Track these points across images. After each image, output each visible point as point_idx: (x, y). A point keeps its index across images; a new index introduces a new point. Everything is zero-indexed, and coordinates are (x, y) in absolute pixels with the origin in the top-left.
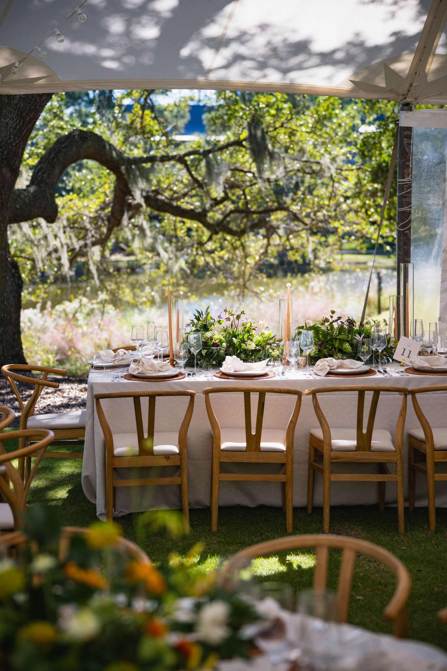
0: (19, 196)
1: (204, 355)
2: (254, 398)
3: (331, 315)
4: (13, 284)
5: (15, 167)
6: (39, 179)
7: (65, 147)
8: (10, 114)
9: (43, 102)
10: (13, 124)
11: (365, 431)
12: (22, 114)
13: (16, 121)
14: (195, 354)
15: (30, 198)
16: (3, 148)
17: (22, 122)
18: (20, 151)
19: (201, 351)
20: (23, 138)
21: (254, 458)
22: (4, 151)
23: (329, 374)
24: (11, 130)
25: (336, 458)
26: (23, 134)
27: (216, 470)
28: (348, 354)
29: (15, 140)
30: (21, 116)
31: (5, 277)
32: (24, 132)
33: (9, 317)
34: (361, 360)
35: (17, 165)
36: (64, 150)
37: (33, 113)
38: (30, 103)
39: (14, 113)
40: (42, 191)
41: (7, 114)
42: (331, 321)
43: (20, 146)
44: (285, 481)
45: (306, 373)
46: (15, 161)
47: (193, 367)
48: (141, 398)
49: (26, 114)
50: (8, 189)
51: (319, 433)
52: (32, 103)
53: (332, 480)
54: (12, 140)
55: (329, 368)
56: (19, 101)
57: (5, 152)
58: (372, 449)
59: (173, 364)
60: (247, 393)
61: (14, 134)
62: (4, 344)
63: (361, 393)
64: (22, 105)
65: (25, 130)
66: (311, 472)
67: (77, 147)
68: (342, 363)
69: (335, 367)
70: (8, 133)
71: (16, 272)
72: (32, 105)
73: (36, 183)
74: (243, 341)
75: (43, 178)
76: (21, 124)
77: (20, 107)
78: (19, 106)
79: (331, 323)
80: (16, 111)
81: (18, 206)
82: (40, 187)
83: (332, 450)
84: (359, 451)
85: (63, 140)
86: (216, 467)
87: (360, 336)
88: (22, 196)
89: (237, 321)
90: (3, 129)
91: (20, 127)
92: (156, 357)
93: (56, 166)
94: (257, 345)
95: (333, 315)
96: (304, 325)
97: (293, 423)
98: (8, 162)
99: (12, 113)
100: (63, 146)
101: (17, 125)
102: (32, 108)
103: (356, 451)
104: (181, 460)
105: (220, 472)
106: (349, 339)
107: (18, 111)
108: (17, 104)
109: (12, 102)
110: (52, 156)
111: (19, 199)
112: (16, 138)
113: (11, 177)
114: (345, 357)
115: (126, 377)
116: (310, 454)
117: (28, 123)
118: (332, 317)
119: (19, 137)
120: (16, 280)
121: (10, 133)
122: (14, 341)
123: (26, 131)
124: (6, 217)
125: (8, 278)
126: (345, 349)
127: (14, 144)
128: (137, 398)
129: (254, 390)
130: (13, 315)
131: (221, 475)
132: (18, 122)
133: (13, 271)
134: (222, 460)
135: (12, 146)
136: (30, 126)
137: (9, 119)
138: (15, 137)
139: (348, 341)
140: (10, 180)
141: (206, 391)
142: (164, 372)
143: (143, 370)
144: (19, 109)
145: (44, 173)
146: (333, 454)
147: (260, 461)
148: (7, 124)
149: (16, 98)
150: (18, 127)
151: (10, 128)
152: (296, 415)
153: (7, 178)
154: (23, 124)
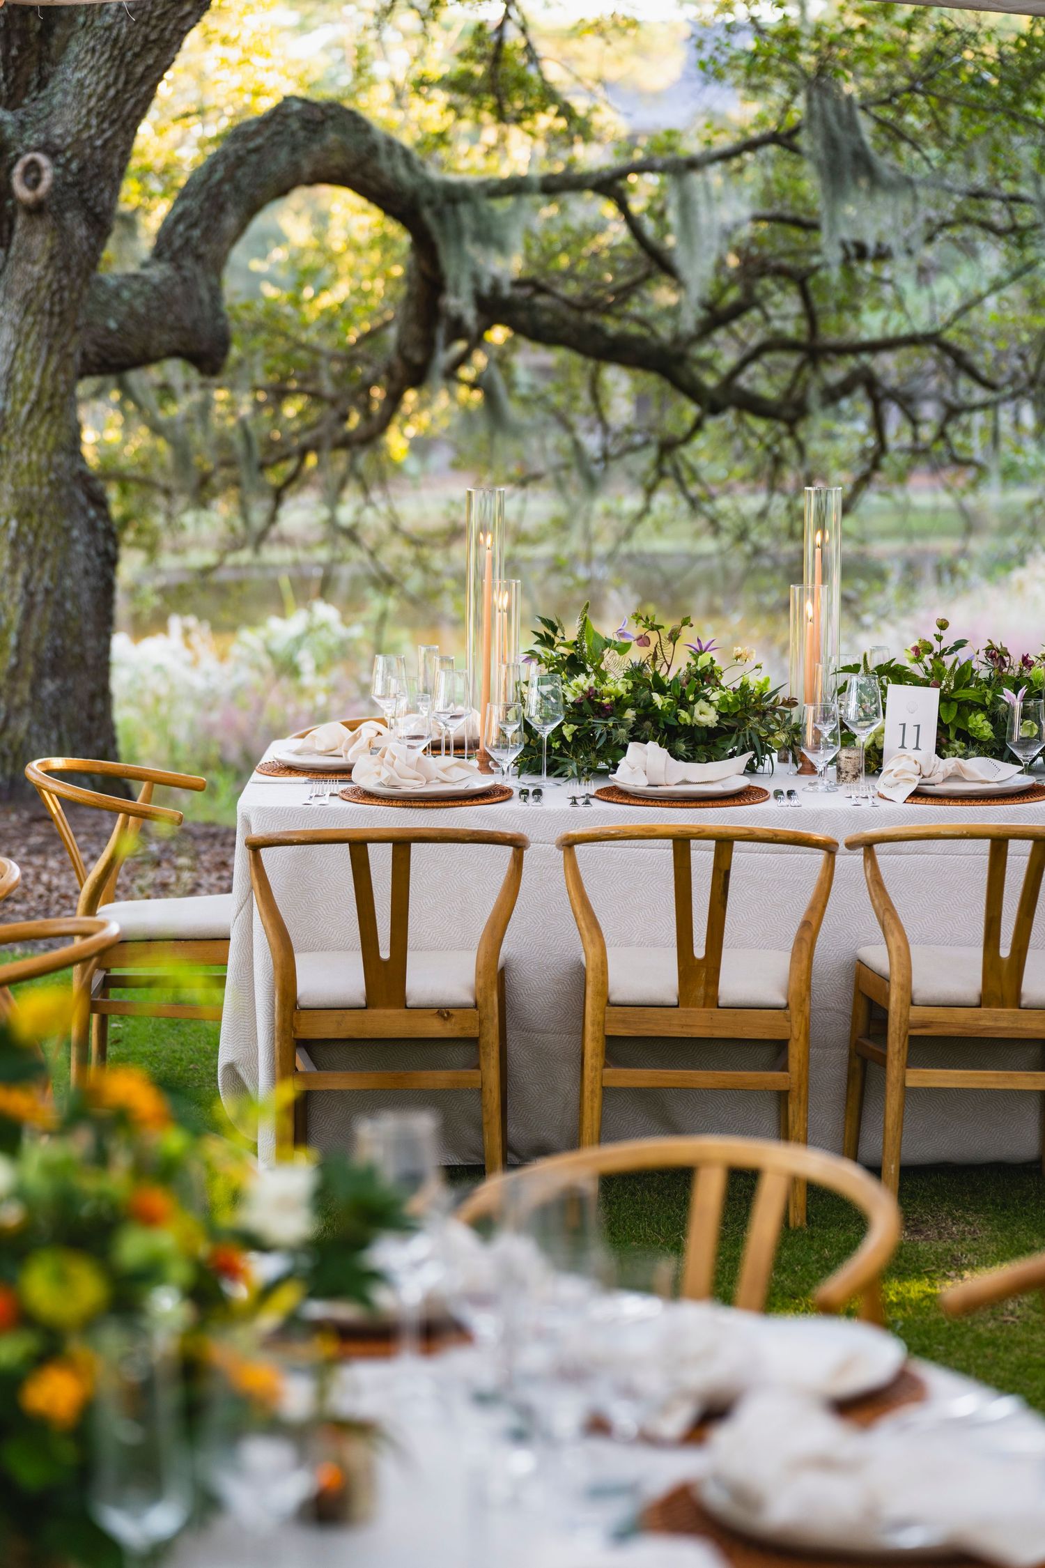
0: (117, 294)
1: (569, 739)
2: (702, 857)
3: (938, 631)
4: (93, 553)
5: (98, 209)
6: (178, 243)
7: (257, 150)
8: (89, 57)
9: (184, 18)
10: (97, 84)
11: (1005, 952)
12: (123, 56)
13: (106, 76)
14: (545, 737)
15: (148, 300)
16: (69, 154)
17: (122, 78)
18: (116, 161)
19: (560, 726)
20: (124, 123)
21: (698, 1023)
22: (69, 161)
23: (917, 795)
24: (93, 102)
25: (924, 1025)
26: (125, 112)
27: (593, 1058)
28: (981, 743)
29: (104, 131)
30: (122, 61)
31: (67, 530)
32: (129, 106)
33: (77, 649)
34: (1015, 761)
35: (107, 204)
36: (254, 158)
37: (156, 52)
38: (147, 24)
39: (102, 54)
40: (185, 280)
41: (81, 57)
42: (937, 649)
43: (116, 147)
44: (785, 1088)
45: (854, 794)
46: (102, 191)
47: (539, 772)
48: (370, 846)
49: (136, 55)
50: (78, 274)
51: (878, 957)
52: (153, 22)
53: (908, 1084)
54: (93, 131)
55: (918, 779)
56: (115, 17)
57: (74, 166)
58: (1024, 1002)
59: (487, 765)
60: (682, 843)
61: (99, 114)
62: (64, 728)
63: (999, 844)
64: (124, 30)
65: (132, 101)
66: (857, 1064)
67: (294, 149)
68: (960, 767)
69: (938, 778)
70: (84, 111)
71: (99, 516)
72: (155, 27)
73: (167, 255)
74: (685, 704)
75: (188, 241)
76: (120, 85)
77: (118, 35)
78: (115, 32)
79: (938, 656)
80: (108, 47)
81: (112, 324)
82: (179, 268)
83: (912, 1004)
84: (988, 1006)
85: (253, 128)
86: (592, 1046)
87: (1016, 693)
88: (126, 294)
89: (668, 648)
90: (69, 99)
91: (118, 92)
92: (435, 747)
93: (230, 206)
94: (722, 716)
95: (943, 633)
96: (862, 663)
97: (810, 929)
98: (81, 192)
99: (97, 54)
100: (251, 145)
101: (108, 88)
102: (153, 36)
103: (979, 1006)
104: (481, 1022)
105: (606, 1066)
106: (988, 702)
107: (113, 47)
108: (109, 28)
109: (98, 23)
110: (218, 176)
111: (115, 303)
112: (105, 125)
113: (88, 238)
114: (972, 753)
115: (344, 796)
116: (854, 1017)
117: (143, 79)
118: (939, 638)
119: (113, 123)
120: (101, 541)
121: (89, 112)
122: (91, 718)
123: (135, 105)
124: (70, 356)
125: (75, 533)
126: (973, 730)
127: (99, 143)
128: (359, 847)
129: (702, 836)
130: (91, 643)
131: (608, 1071)
132: (111, 79)
133: (92, 513)
134: (611, 1032)
135: (94, 148)
136: (144, 88)
137: (85, 71)
138: (102, 122)
139: (983, 708)
140: (85, 247)
141: (568, 837)
142: (453, 783)
143: (392, 777)
144: (116, 40)
145: (193, 225)
146: (916, 1014)
147: (718, 1033)
148: (81, 84)
149: (108, 11)
150: (112, 92)
151: (90, 97)
152: (820, 906)
153: (76, 240)
154: (126, 83)
